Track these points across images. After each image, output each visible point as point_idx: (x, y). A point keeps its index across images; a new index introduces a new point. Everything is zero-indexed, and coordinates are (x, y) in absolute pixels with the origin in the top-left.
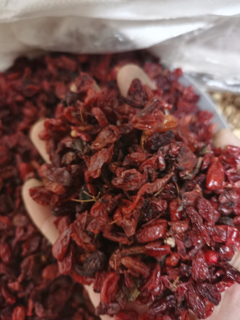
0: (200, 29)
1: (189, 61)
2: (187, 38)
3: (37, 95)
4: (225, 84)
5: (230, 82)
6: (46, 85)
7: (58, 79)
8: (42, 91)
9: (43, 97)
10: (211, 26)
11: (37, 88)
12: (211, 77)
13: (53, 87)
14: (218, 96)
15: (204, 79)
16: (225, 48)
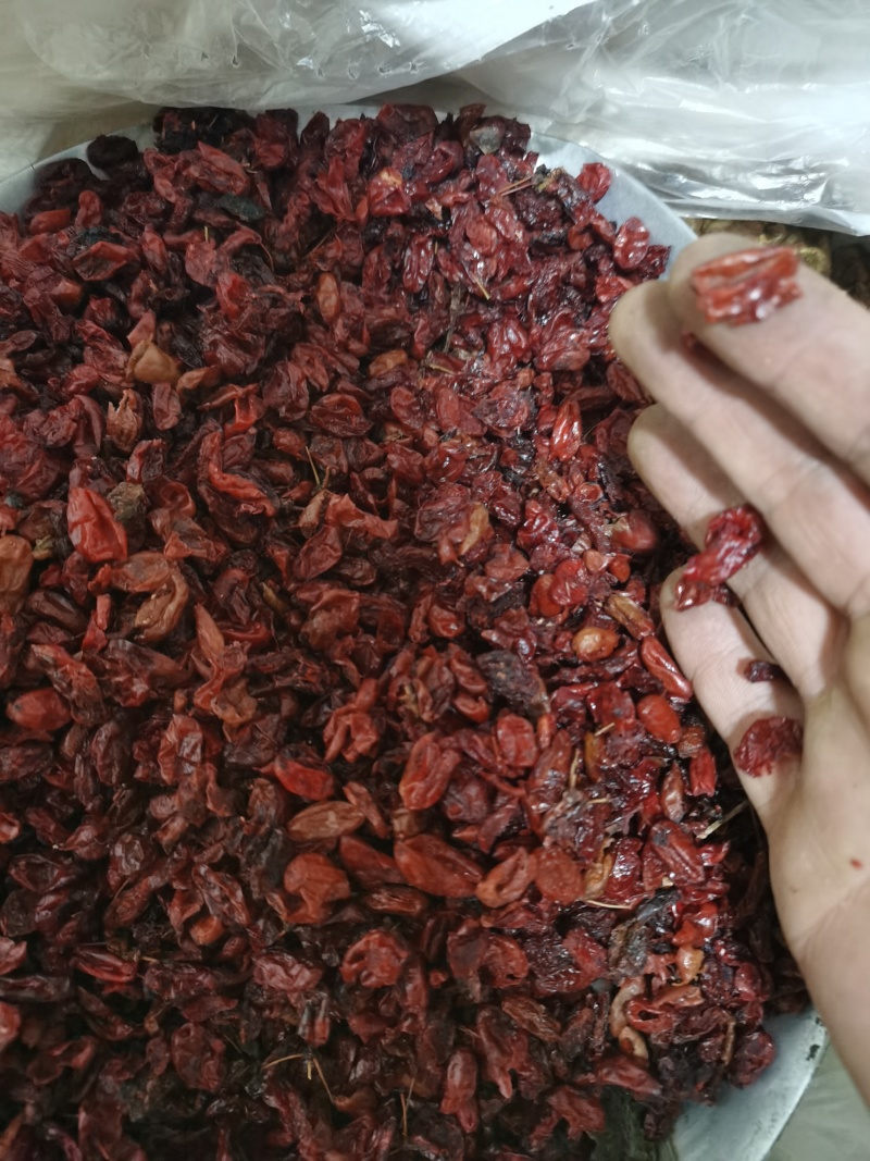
3: (123, 278)
6: (153, 246)
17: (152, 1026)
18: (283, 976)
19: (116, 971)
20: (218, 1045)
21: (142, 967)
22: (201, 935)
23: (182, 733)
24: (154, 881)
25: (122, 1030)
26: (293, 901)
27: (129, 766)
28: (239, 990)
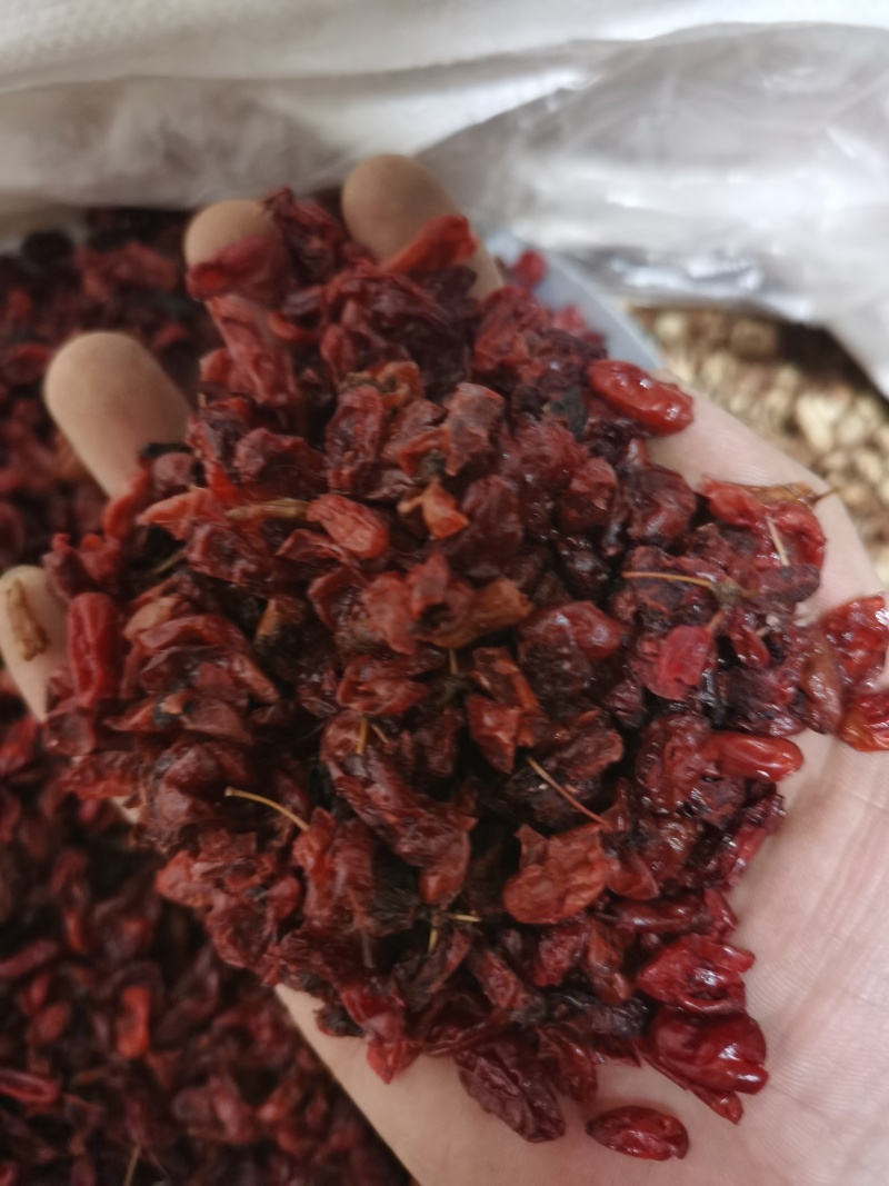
0: (561, 93)
1: (555, 209)
2: (526, 124)
4: (688, 277)
5: (700, 267)
10: (596, 78)
12: (636, 258)
14: (672, 326)
15: (617, 266)
16: (662, 156)
17: (77, 1146)
19: (37, 1091)
25: (45, 1154)
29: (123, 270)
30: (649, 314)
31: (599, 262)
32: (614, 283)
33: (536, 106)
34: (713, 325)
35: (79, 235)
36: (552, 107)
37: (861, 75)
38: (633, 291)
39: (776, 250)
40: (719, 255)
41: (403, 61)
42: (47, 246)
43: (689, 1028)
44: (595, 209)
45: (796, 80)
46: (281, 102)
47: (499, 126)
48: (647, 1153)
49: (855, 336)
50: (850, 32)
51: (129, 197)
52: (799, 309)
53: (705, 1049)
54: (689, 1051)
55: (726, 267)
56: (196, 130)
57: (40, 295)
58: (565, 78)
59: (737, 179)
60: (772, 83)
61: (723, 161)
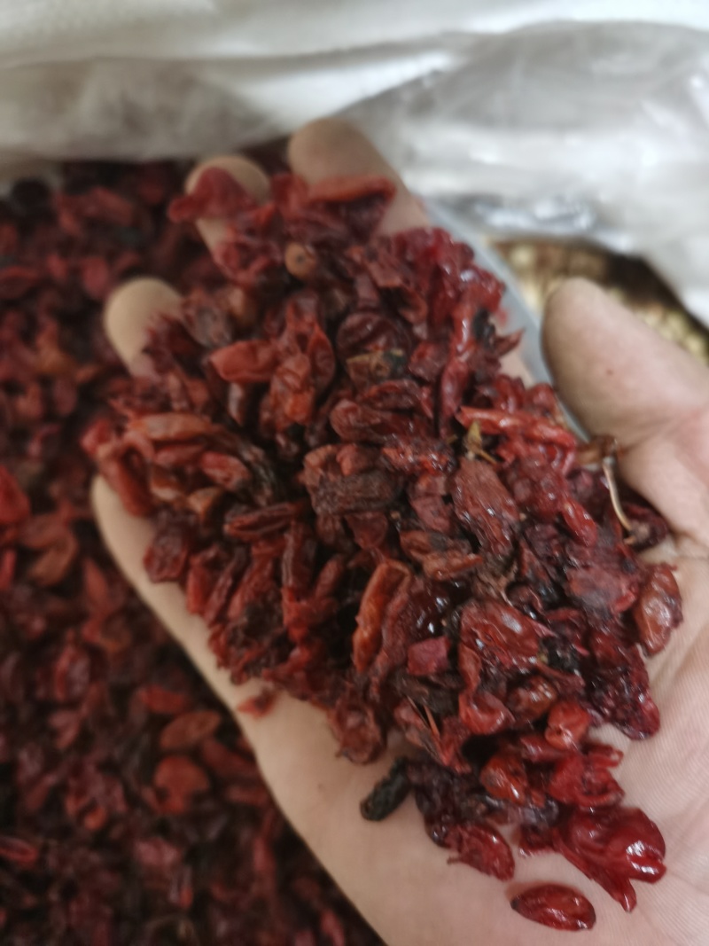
0: (435, 74)
1: (430, 164)
2: (407, 97)
3: (34, 292)
4: (534, 218)
5: (545, 210)
6: (56, 266)
7: (87, 250)
8: (46, 283)
9: (49, 298)
11: (31, 274)
12: (494, 202)
13: (76, 272)
14: (523, 257)
15: (479, 209)
16: (514, 122)
17: (54, 896)
18: (157, 855)
19: (23, 852)
20: (107, 911)
21: (45, 849)
22: (92, 822)
23: (73, 661)
24: (51, 780)
25: (29, 901)
26: (162, 795)
27: (31, 687)
28: (124, 865)
29: (91, 210)
30: (505, 247)
31: (465, 205)
32: (477, 222)
33: (415, 83)
34: (556, 256)
35: (55, 182)
36: (428, 84)
37: (669, 61)
38: (492, 229)
39: (605, 197)
40: (559, 200)
41: (309, 46)
42: (30, 190)
43: (599, 826)
44: (462, 163)
45: (618, 64)
46: (215, 78)
47: (386, 100)
48: (558, 925)
49: (666, 264)
50: (659, 28)
51: (96, 152)
52: (622, 242)
53: (615, 845)
54: (600, 846)
55: (564, 211)
56: (148, 99)
57: (25, 228)
58: (436, 61)
59: (574, 141)
60: (600, 66)
61: (562, 127)
